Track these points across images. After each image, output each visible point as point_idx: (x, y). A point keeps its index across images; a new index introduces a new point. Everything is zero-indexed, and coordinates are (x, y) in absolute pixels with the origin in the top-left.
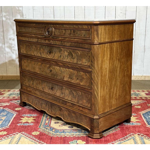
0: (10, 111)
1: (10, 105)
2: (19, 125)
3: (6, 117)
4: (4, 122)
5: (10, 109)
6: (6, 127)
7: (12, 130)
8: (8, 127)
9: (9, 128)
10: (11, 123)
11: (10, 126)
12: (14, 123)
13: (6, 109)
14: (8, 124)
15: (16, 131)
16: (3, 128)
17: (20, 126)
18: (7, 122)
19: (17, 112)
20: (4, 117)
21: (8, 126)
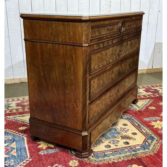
0: (14, 134)
1: (7, 124)
2: (42, 154)
3: (15, 143)
4: (19, 153)
5: (12, 129)
6: (27, 159)
7: (38, 163)
8: (29, 159)
9: (32, 160)
10: (30, 152)
11: (31, 157)
12: (34, 152)
13: (7, 131)
14: (26, 154)
15: (45, 164)
16: (24, 161)
17: (45, 155)
18: (23, 150)
19: (25, 134)
20: (13, 143)
21: (29, 157)
